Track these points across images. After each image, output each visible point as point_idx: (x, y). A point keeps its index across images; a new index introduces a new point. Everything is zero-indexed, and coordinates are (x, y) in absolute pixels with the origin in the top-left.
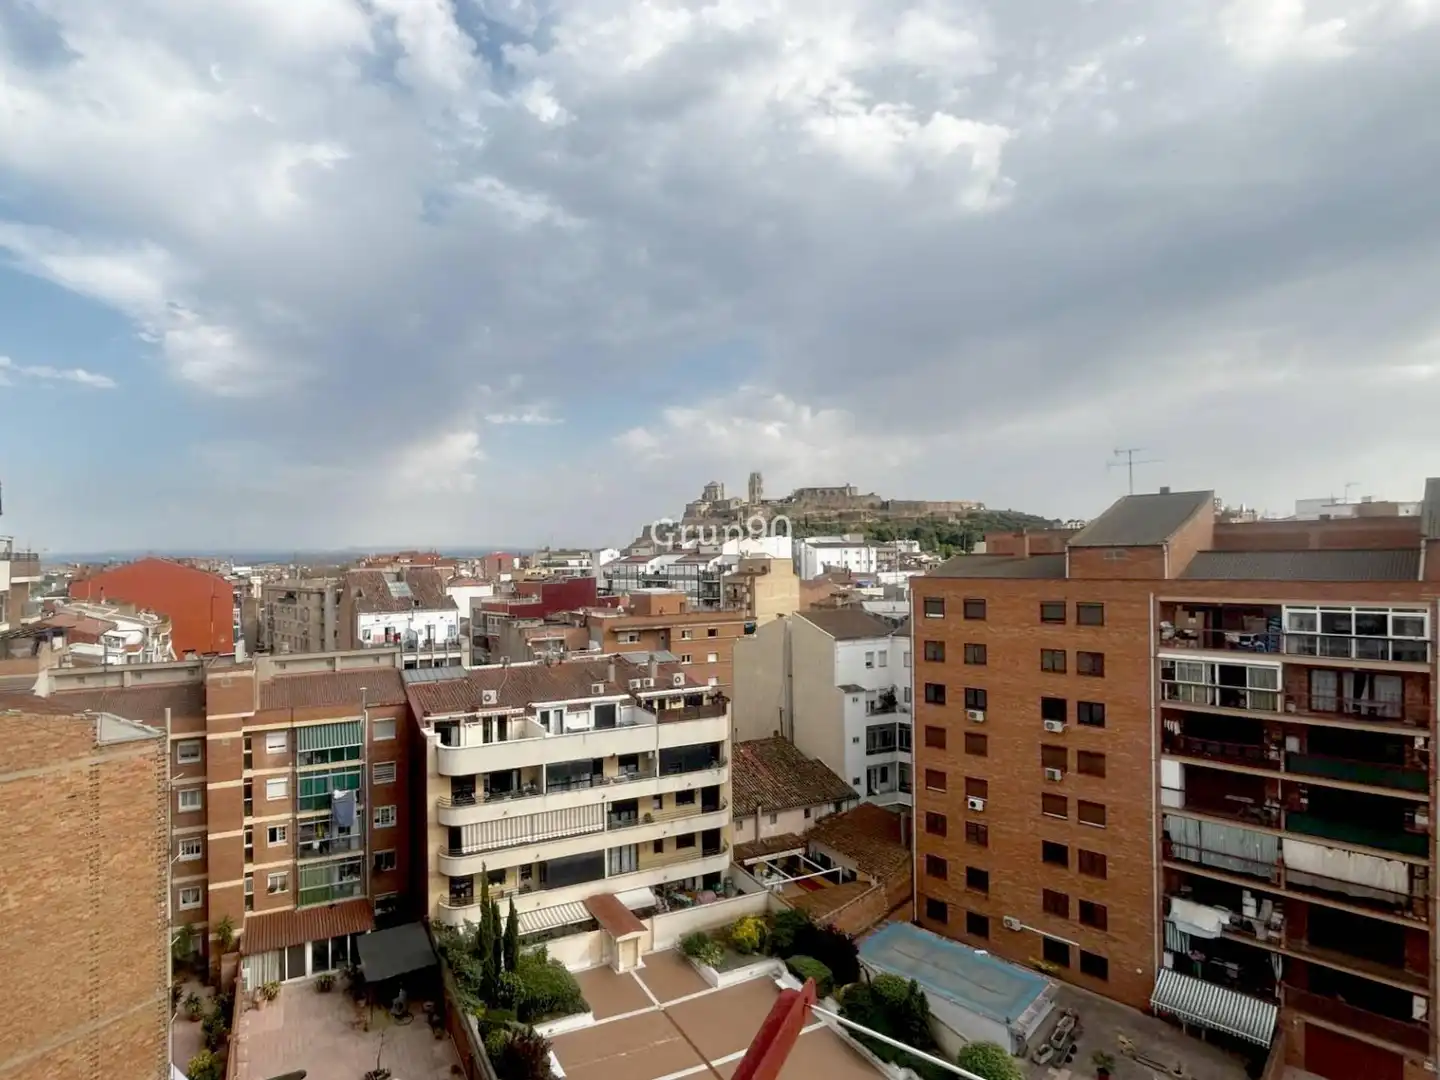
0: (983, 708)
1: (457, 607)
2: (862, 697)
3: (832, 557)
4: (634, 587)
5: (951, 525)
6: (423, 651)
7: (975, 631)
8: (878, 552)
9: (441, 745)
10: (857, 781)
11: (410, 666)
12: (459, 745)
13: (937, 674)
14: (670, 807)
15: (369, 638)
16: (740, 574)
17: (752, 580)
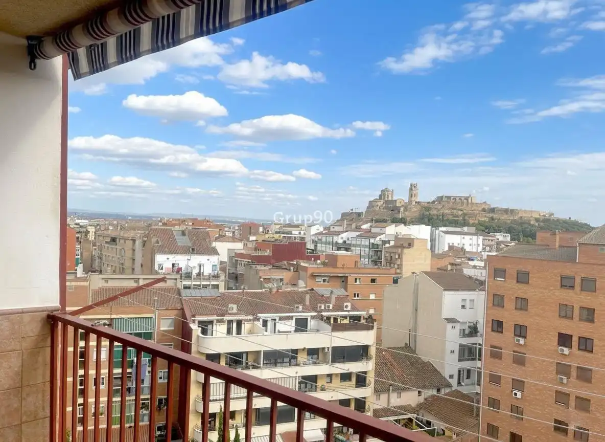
0: (525, 337)
1: (219, 254)
2: (458, 326)
3: (455, 240)
4: (330, 250)
5: (533, 226)
6: (195, 280)
7: (522, 290)
8: (484, 239)
9: (201, 335)
10: (451, 377)
11: (186, 287)
12: (212, 335)
13: (499, 314)
14: (336, 381)
15: (162, 269)
16: (395, 247)
17: (402, 251)
